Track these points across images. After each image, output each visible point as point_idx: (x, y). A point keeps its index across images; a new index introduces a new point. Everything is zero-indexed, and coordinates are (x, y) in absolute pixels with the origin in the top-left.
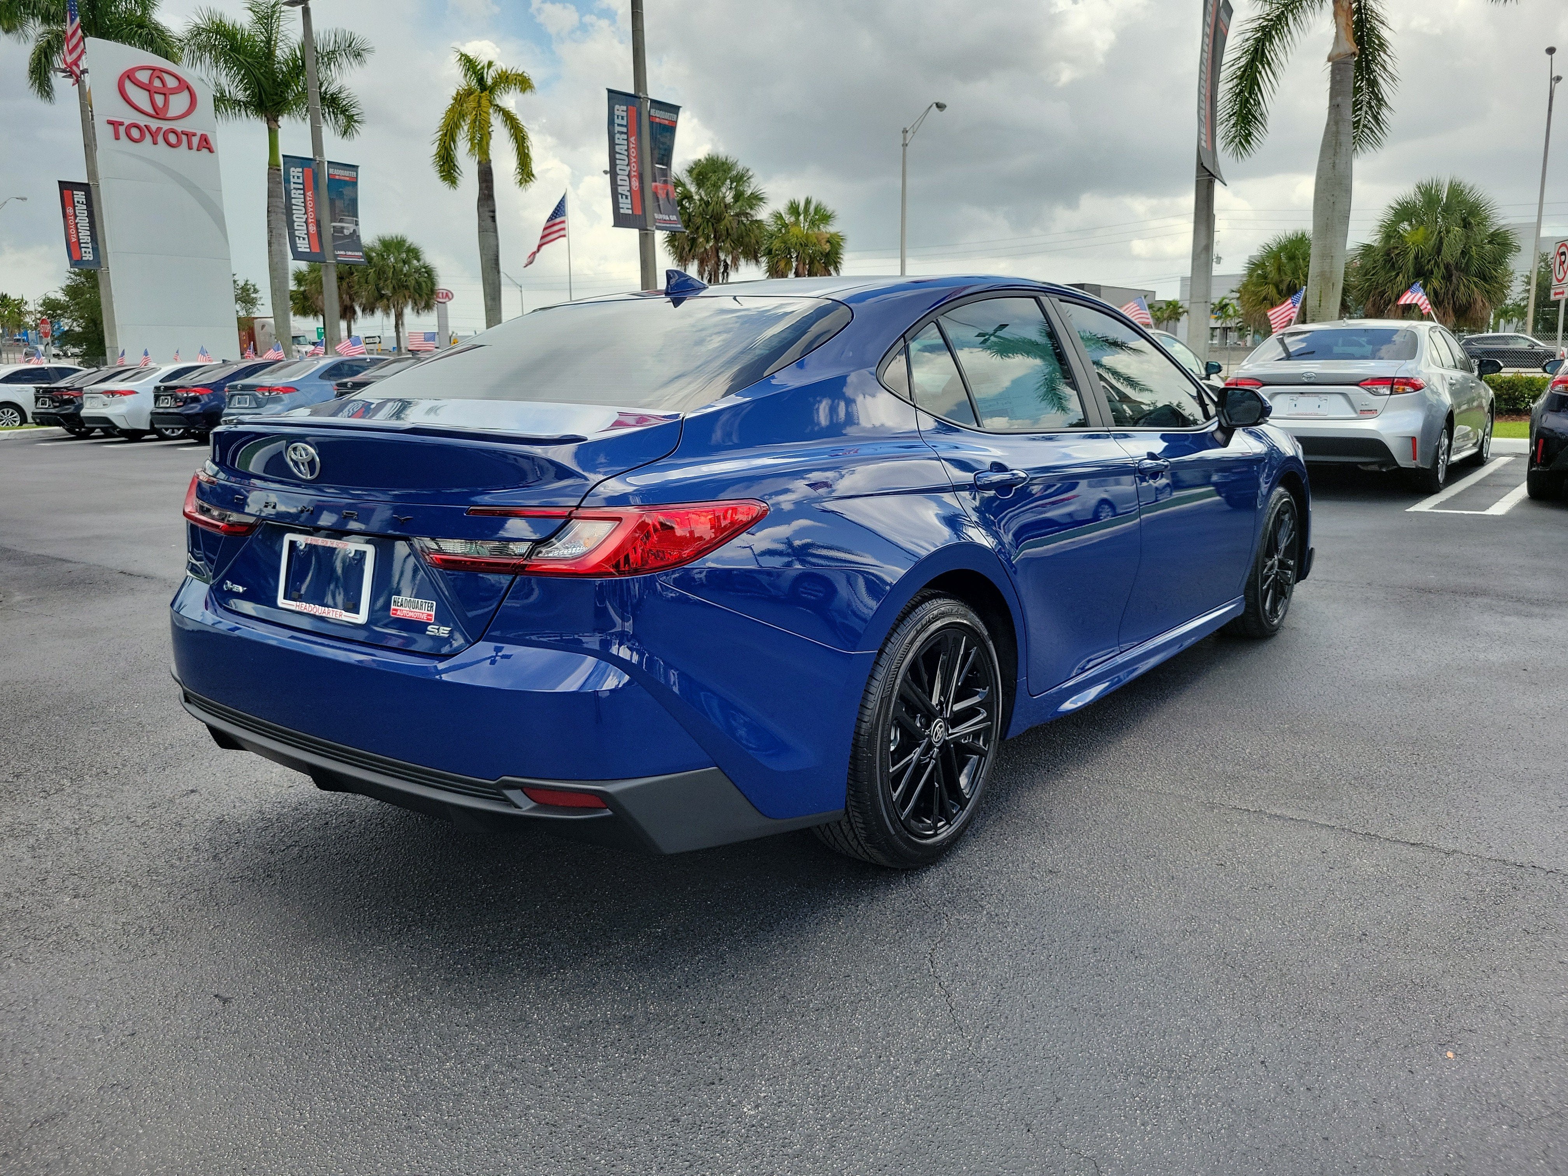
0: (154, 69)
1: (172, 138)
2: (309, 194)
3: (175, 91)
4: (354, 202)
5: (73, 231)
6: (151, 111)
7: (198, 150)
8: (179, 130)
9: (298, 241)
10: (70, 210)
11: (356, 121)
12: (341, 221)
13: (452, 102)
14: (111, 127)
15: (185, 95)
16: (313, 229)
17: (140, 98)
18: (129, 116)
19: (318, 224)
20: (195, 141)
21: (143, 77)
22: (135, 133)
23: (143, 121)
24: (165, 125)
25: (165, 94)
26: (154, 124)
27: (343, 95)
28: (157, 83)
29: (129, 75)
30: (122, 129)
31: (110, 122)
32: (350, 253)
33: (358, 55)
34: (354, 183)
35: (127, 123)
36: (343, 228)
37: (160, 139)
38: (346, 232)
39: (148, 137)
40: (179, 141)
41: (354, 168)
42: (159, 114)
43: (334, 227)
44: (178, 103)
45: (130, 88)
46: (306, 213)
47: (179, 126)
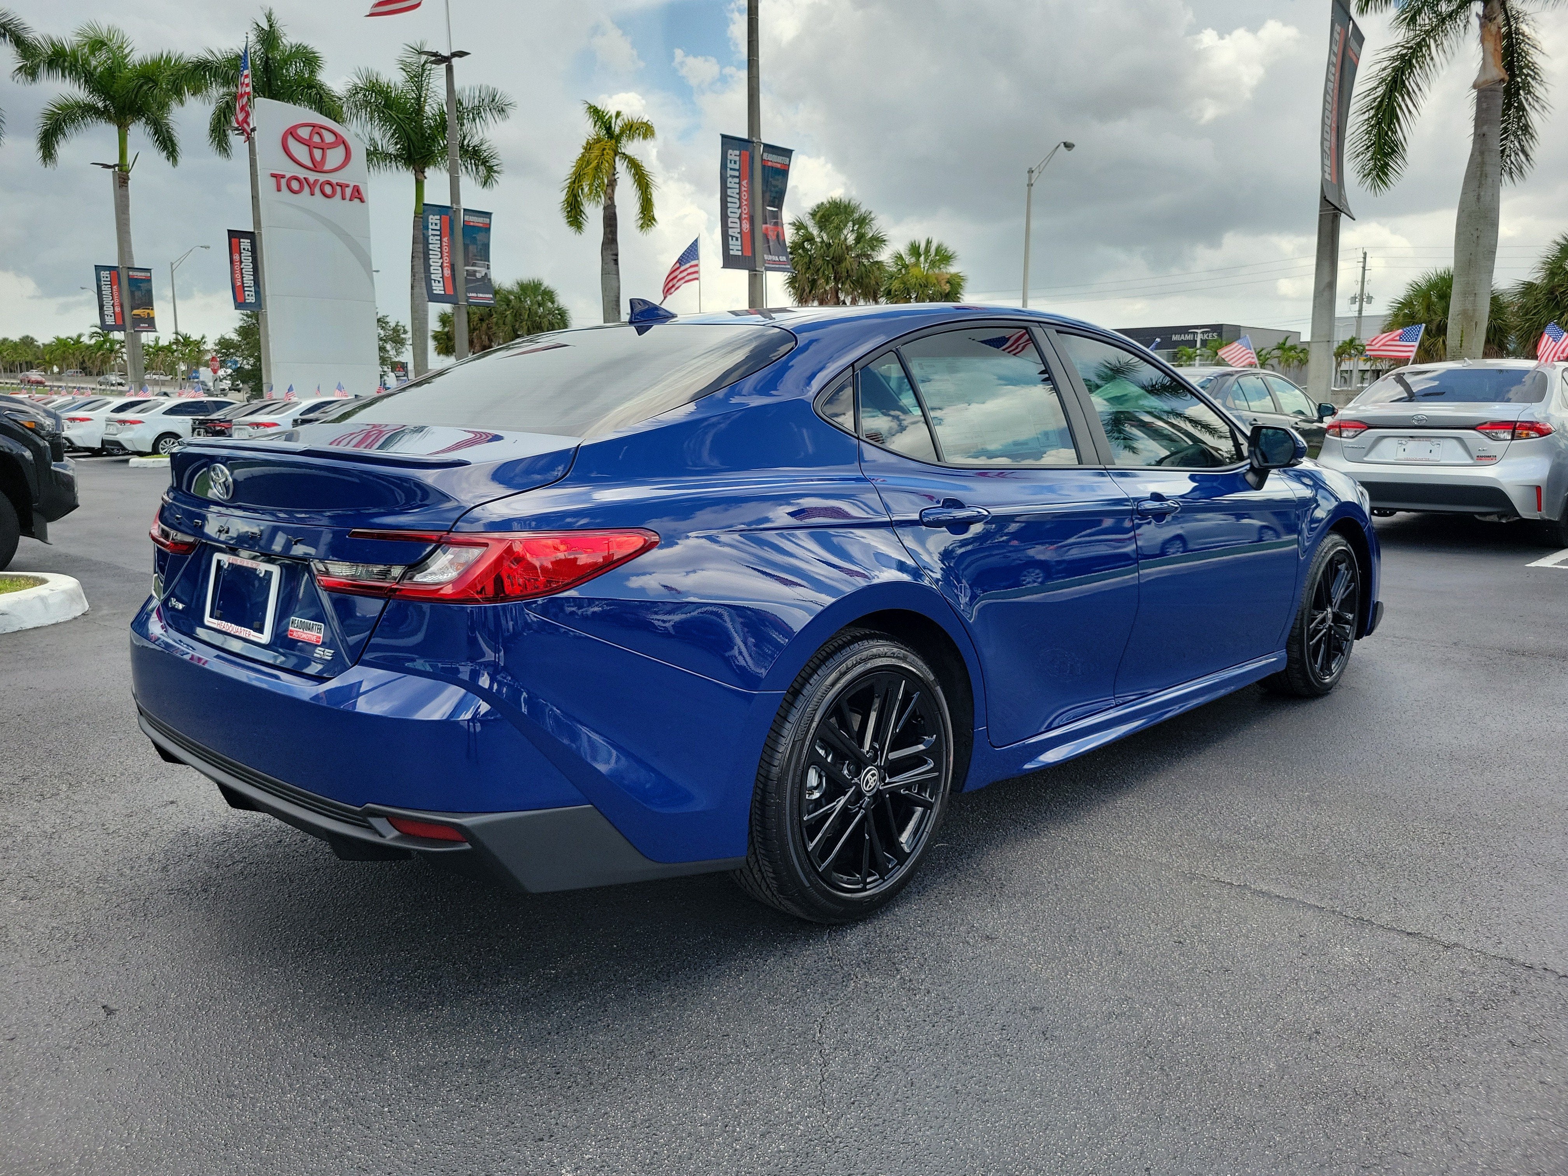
0: (314, 126)
1: (328, 190)
2: (445, 239)
3: (332, 146)
4: (486, 247)
5: (238, 276)
6: (310, 165)
7: (351, 200)
8: (334, 181)
9: (433, 284)
10: (236, 257)
11: (495, 172)
12: (474, 265)
13: (583, 151)
14: (274, 179)
15: (341, 150)
16: (447, 272)
17: (300, 152)
18: (290, 170)
19: (452, 267)
20: (348, 191)
21: (304, 133)
22: (295, 185)
23: (302, 173)
24: (322, 178)
25: (323, 149)
26: (312, 176)
27: (484, 147)
28: (316, 139)
29: (292, 132)
30: (283, 182)
31: (273, 175)
32: (481, 295)
33: (500, 109)
34: (487, 229)
35: (288, 175)
36: (475, 271)
37: (317, 190)
38: (478, 275)
39: (306, 189)
40: (334, 192)
41: (488, 215)
42: (317, 167)
43: (467, 271)
44: (335, 157)
45: (292, 143)
46: (441, 258)
47: (334, 178)
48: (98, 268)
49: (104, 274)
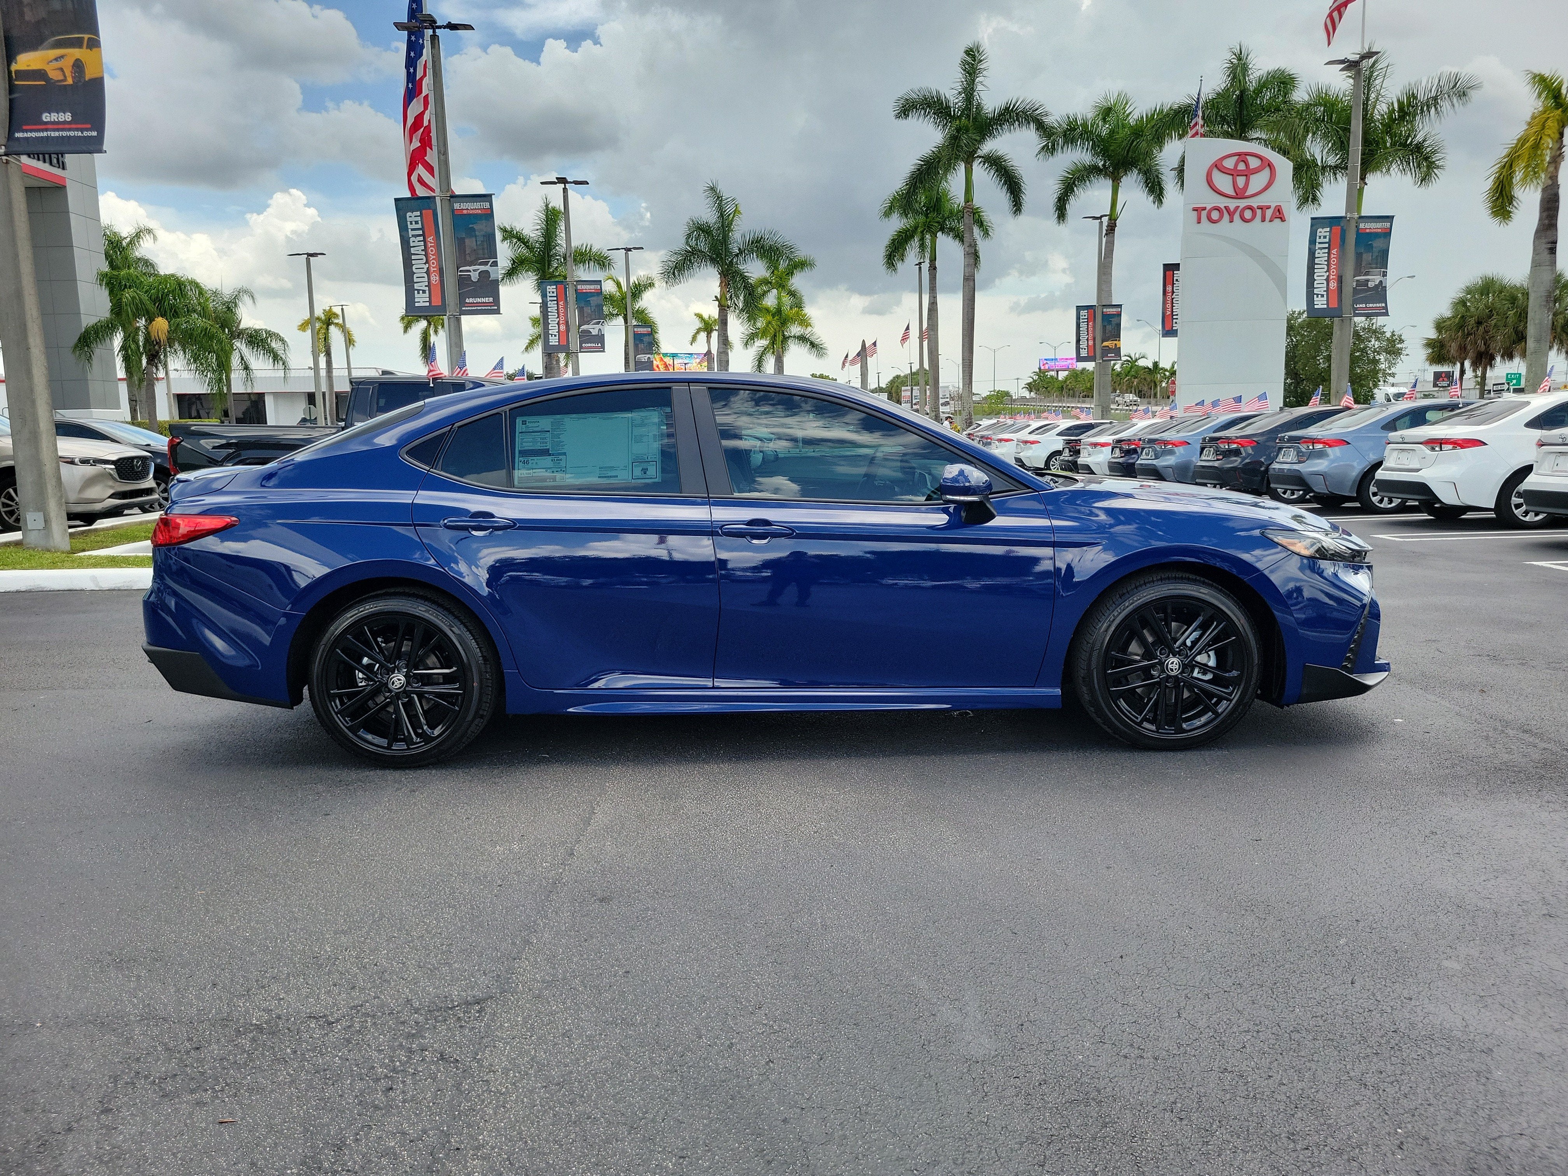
0: (1239, 154)
1: (1248, 214)
2: (1334, 251)
3: (1257, 171)
4: (1385, 253)
5: (1169, 306)
6: (1231, 192)
7: (1271, 221)
8: (1255, 206)
9: (1315, 298)
10: (1169, 288)
11: (1438, 167)
12: (1367, 274)
14: (1196, 212)
15: (1266, 172)
16: (1333, 285)
17: (1223, 182)
18: (1211, 200)
19: (1340, 280)
20: (1269, 213)
21: (1229, 164)
22: (1215, 215)
23: (1222, 202)
24: (1242, 203)
25: (1246, 175)
26: (1232, 204)
27: (1426, 144)
28: (1241, 166)
29: (1218, 166)
30: (1204, 214)
31: (1195, 209)
32: (1371, 305)
33: (1463, 94)
34: (1387, 234)
35: (1209, 207)
36: (1368, 281)
37: (1237, 216)
38: (1371, 284)
39: (1226, 216)
40: (1254, 215)
41: (1390, 218)
42: (1240, 194)
43: (1357, 281)
44: (1258, 181)
45: (1217, 177)
46: (1328, 271)
47: (1255, 202)
48: (1079, 308)
49: (1083, 313)
